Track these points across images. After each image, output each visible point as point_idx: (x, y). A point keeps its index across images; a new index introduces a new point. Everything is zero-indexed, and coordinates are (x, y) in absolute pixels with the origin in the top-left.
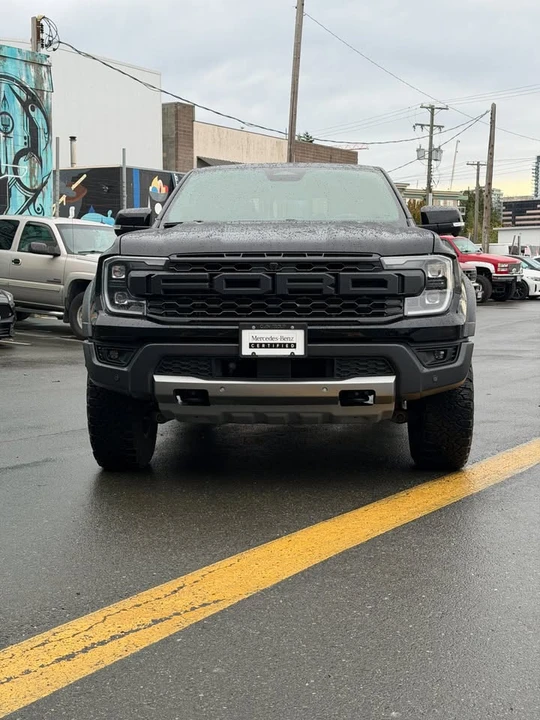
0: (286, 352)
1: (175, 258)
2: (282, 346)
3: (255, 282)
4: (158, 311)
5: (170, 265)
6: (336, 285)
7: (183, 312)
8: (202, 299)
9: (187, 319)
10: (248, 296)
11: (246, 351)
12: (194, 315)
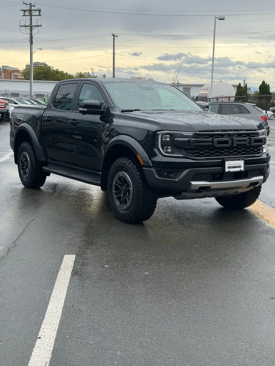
0: (238, 169)
1: (197, 132)
2: (237, 167)
3: (226, 142)
4: (191, 155)
5: (195, 136)
6: (250, 143)
7: (201, 155)
8: (208, 149)
9: (204, 158)
10: (223, 148)
11: (227, 170)
12: (206, 156)
